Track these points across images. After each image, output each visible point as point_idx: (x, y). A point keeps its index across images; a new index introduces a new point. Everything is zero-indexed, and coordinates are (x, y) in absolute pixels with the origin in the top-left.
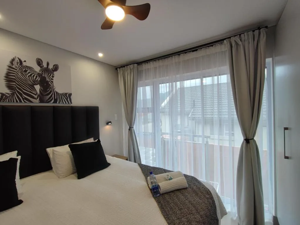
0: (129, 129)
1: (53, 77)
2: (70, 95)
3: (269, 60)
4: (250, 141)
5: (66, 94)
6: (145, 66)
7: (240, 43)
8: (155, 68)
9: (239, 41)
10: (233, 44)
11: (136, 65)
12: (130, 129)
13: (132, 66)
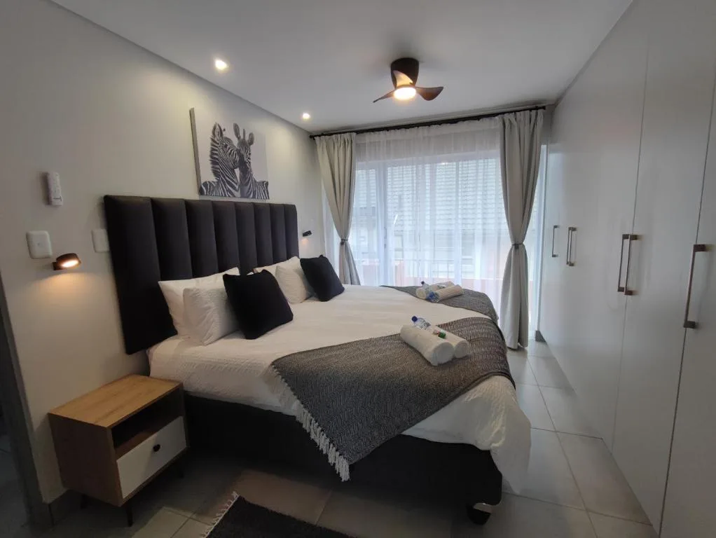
0: (342, 243)
1: (250, 154)
2: (267, 184)
3: (544, 147)
4: (520, 246)
5: (263, 182)
6: (368, 138)
7: (515, 123)
8: (388, 142)
9: (514, 119)
10: (507, 124)
11: (354, 134)
12: (344, 242)
13: (346, 136)
